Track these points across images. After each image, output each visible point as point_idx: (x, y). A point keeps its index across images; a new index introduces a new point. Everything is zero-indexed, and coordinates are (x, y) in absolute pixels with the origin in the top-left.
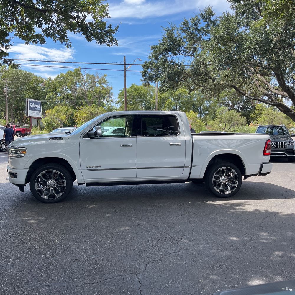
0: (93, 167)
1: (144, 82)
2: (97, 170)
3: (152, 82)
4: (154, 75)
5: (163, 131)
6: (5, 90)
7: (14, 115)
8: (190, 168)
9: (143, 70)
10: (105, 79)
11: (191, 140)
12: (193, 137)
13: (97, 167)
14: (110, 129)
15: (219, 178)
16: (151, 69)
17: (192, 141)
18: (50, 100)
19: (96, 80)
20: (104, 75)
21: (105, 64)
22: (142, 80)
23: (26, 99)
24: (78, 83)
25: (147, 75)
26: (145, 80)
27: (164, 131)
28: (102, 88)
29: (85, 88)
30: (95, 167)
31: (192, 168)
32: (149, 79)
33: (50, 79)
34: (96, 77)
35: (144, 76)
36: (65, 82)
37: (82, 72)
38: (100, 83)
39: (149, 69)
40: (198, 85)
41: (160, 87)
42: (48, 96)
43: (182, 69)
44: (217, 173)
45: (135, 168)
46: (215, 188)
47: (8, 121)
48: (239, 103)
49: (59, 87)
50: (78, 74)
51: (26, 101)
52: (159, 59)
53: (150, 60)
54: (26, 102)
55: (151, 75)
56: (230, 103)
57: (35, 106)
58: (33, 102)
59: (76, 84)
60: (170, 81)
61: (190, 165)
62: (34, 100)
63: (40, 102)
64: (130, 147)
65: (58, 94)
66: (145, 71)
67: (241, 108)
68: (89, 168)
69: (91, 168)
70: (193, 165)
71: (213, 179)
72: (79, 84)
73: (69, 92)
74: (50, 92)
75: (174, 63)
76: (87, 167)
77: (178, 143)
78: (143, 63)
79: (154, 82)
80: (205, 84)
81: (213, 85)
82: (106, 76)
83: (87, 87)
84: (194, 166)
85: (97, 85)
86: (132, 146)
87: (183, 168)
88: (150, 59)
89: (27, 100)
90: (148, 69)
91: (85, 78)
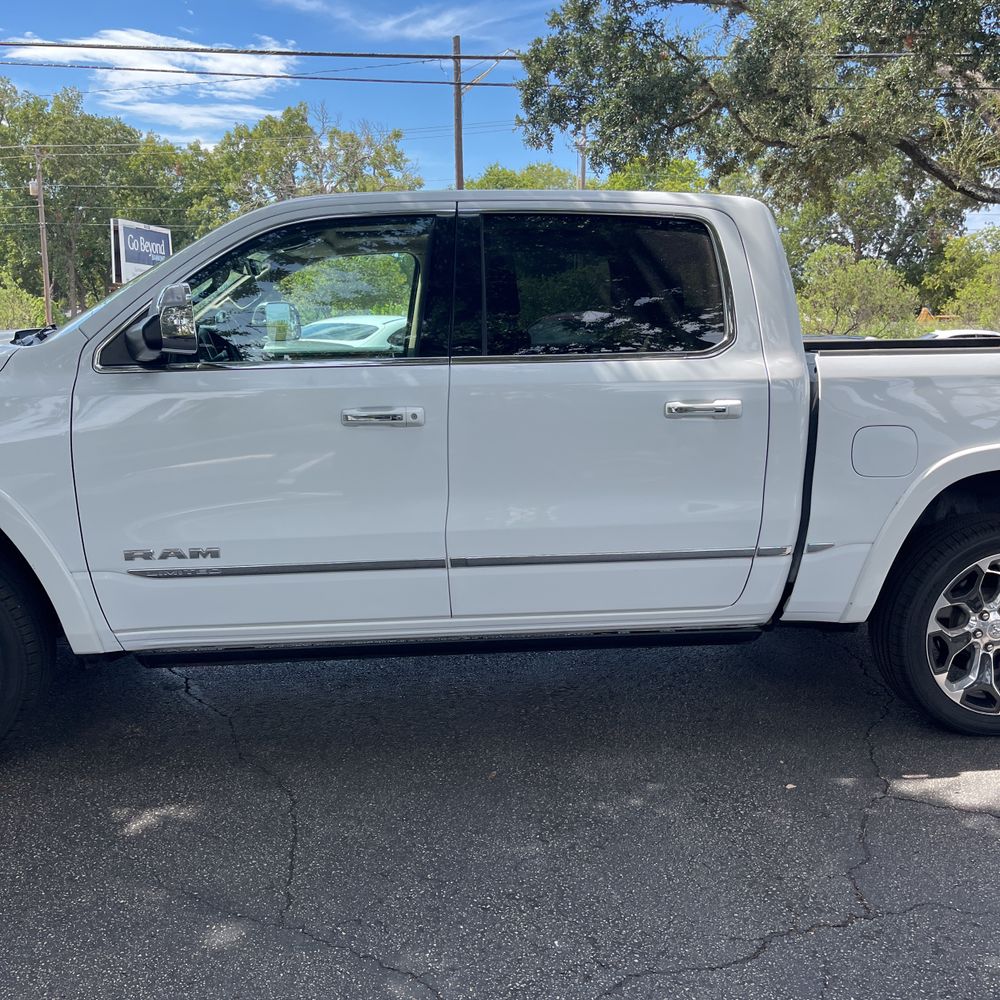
0: (164, 556)
1: (530, 127)
2: (195, 574)
3: (564, 128)
4: (570, 97)
5: (611, 325)
6: (36, 188)
7: (81, 281)
8: (790, 558)
9: (526, 76)
10: (394, 148)
11: (801, 379)
12: (819, 359)
13: (195, 555)
14: (381, 327)
15: (961, 620)
16: (562, 72)
17: (813, 385)
18: (199, 223)
19: (364, 152)
20: (390, 133)
21: (373, 55)
22: (521, 122)
23: (112, 220)
24: (300, 164)
25: (542, 100)
26: (533, 121)
27: (614, 328)
28: (386, 181)
29: (324, 180)
30: (181, 556)
31: (806, 558)
32: (551, 115)
33: (196, 149)
34: (363, 139)
35: (529, 102)
36: (250, 159)
37: (312, 122)
38: (379, 165)
39: (552, 73)
40: (758, 138)
41: (594, 142)
42: (193, 209)
43: (693, 67)
44: (956, 591)
45: (438, 564)
46: (941, 679)
47: (51, 301)
48: (880, 238)
49: (231, 177)
50: (295, 128)
51: (112, 228)
52: (595, 26)
53: (555, 32)
54: (112, 232)
55: (560, 97)
56: (846, 234)
57: (146, 246)
58: (137, 233)
59: (292, 165)
60: (641, 118)
61: (789, 541)
62: (142, 226)
63: (168, 232)
64: (407, 425)
65: (232, 204)
66: (534, 79)
67: (889, 254)
68: (140, 564)
69: (156, 565)
70: (810, 540)
71: (933, 627)
72: (304, 169)
73: (269, 195)
74: (200, 196)
75: (657, 37)
76: (129, 557)
77: (719, 403)
78: (526, 49)
79: (571, 127)
80: (789, 136)
81: (824, 137)
82: (398, 136)
83: (333, 175)
84: (814, 549)
85: (367, 168)
86: (420, 418)
87: (750, 560)
88: (558, 29)
89: (116, 222)
90: (546, 71)
91: (325, 146)
